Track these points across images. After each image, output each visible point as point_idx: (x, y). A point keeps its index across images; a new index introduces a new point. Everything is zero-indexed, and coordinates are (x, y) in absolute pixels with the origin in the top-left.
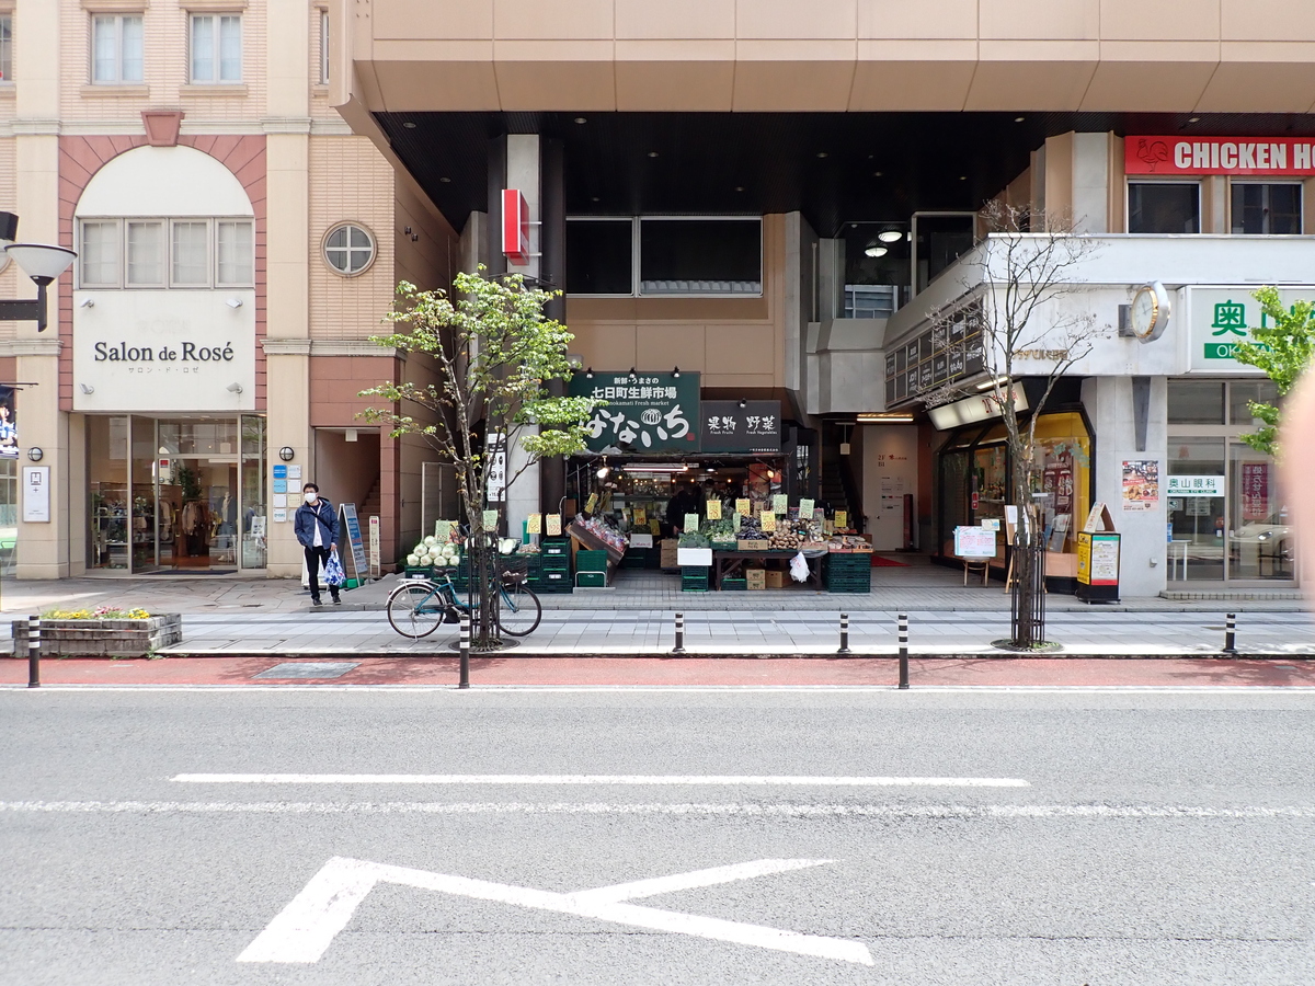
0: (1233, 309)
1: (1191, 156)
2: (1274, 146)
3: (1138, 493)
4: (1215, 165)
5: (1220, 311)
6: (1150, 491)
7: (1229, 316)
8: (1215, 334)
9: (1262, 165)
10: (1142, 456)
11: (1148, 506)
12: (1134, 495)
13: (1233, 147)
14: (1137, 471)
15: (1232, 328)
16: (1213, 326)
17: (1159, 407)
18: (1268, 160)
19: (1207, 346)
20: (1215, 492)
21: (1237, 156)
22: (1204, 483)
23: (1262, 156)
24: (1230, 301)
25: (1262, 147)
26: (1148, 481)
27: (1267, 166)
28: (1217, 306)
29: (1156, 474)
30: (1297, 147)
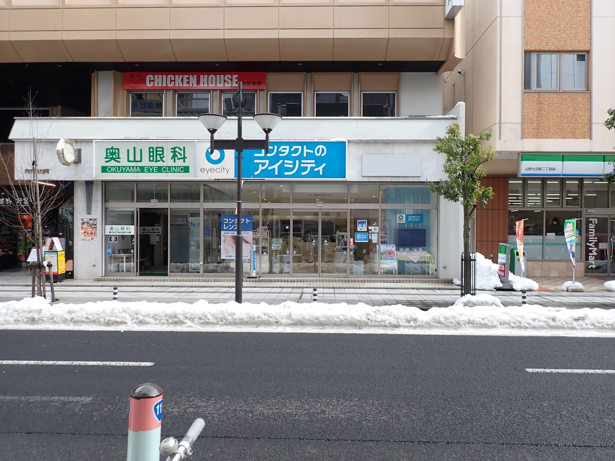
0: (114, 150)
1: (154, 82)
2: (191, 76)
3: (88, 233)
4: (164, 85)
5: (109, 152)
6: (93, 232)
7: (113, 154)
8: (106, 162)
9: (186, 85)
10: (90, 217)
11: (92, 239)
12: (86, 234)
13: (172, 77)
14: (88, 223)
15: (114, 159)
16: (105, 158)
17: (97, 195)
18: (188, 83)
19: (103, 167)
20: (130, 232)
21: (174, 81)
22: (125, 228)
23: (185, 80)
24: (112, 147)
25: (186, 77)
26: (92, 228)
27: (188, 85)
28: (107, 149)
29: (96, 225)
30: (202, 76)
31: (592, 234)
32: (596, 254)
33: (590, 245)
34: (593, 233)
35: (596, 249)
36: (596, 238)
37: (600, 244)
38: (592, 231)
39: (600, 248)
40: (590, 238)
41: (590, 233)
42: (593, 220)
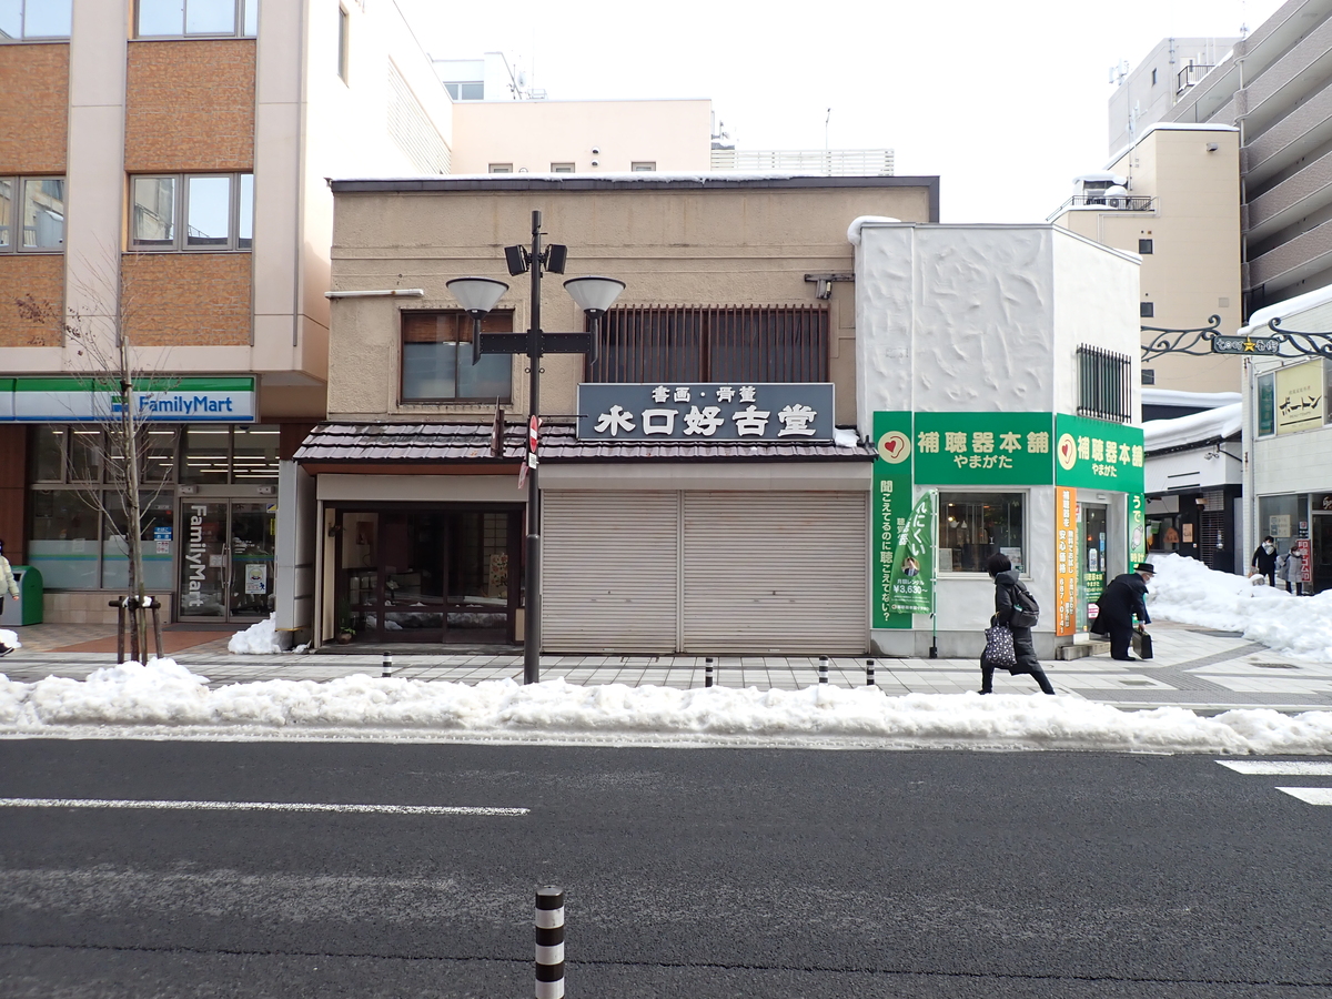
31: (197, 537)
32: (202, 577)
33: (193, 559)
34: (199, 534)
35: (203, 567)
36: (204, 545)
37: (213, 557)
38: (197, 531)
39: (212, 564)
40: (192, 545)
41: (192, 534)
42: (199, 508)
